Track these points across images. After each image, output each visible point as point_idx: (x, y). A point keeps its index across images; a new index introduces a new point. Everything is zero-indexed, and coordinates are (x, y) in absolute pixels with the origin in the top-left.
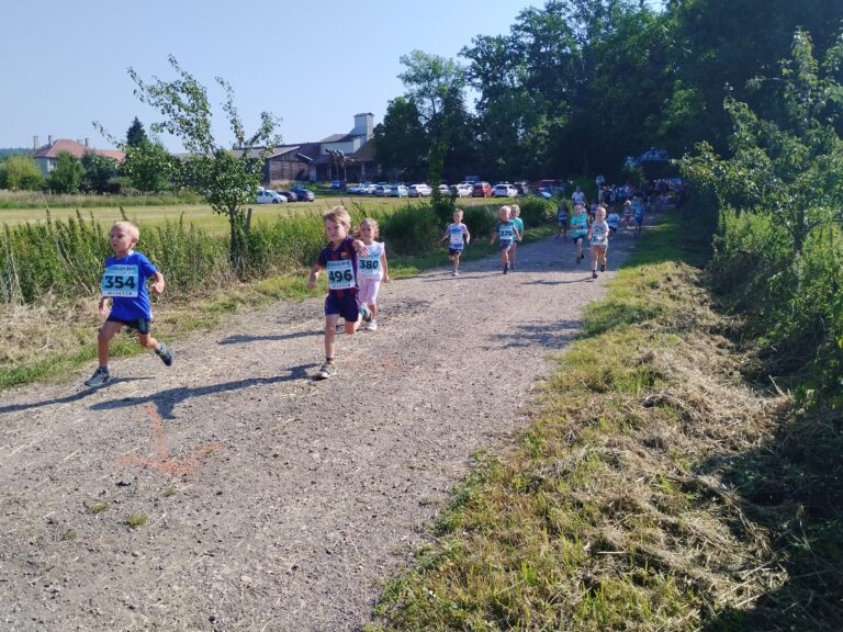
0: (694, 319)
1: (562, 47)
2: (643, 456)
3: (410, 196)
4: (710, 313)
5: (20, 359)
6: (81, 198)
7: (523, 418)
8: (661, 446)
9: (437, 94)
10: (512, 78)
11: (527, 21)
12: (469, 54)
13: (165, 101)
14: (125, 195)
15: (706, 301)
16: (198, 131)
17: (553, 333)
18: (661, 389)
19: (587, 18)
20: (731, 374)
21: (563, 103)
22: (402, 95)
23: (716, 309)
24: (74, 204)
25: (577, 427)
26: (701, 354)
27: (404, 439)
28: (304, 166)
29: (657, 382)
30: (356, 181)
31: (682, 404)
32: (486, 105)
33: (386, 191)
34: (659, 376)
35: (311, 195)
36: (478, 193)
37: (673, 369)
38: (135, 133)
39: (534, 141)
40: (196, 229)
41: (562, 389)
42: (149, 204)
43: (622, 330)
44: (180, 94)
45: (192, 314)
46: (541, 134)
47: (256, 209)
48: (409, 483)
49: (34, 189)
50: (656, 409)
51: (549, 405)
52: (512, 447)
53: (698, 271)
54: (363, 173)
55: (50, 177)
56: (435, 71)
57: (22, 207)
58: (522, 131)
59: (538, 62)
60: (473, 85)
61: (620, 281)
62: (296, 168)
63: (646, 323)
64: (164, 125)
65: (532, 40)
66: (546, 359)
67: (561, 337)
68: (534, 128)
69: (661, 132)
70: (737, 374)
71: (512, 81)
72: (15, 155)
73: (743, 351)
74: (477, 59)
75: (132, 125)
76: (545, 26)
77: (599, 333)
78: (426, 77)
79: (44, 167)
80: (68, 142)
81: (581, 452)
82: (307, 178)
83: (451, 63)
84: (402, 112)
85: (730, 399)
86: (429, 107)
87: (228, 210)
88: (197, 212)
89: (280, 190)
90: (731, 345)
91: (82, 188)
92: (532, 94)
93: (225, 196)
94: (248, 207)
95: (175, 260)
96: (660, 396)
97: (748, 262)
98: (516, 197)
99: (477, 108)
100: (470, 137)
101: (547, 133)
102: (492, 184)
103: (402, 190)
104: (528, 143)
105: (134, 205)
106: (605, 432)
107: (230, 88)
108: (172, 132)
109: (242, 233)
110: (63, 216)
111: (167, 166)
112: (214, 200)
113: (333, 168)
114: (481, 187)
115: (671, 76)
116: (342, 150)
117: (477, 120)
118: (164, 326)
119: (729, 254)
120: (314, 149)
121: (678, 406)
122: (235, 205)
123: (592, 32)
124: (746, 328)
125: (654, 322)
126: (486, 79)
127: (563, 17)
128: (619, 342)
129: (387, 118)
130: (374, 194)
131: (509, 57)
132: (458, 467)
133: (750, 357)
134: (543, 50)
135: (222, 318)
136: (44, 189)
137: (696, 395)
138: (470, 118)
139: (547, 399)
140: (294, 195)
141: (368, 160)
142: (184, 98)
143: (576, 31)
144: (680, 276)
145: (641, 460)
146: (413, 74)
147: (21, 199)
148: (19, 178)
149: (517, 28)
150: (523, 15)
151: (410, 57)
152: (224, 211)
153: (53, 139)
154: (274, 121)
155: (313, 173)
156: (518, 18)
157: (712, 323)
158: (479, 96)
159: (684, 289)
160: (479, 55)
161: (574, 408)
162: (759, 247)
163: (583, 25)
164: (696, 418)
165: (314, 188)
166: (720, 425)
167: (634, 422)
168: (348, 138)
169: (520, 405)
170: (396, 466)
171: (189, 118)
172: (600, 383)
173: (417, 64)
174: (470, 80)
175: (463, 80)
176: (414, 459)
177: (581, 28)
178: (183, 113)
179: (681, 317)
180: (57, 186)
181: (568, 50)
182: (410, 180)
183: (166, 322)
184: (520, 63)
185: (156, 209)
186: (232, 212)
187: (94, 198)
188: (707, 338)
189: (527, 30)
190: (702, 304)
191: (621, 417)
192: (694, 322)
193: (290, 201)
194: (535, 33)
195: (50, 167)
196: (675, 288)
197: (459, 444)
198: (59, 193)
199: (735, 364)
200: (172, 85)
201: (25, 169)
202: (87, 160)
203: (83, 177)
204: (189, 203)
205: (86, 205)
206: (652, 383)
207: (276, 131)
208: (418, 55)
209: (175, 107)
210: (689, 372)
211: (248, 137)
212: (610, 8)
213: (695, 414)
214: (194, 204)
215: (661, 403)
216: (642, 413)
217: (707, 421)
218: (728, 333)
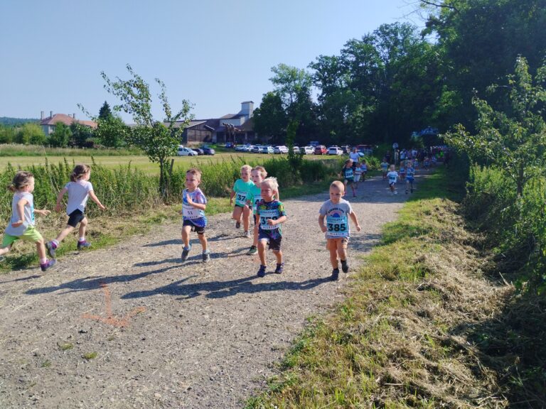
0: (453, 235)
1: (372, 63)
2: (417, 322)
3: (275, 153)
4: (464, 232)
5: (23, 250)
6: (68, 150)
7: (340, 296)
8: (428, 316)
9: (293, 91)
10: (341, 82)
11: (351, 47)
12: (315, 66)
13: (123, 92)
14: (96, 149)
15: (461, 223)
16: (142, 111)
17: (362, 242)
18: (430, 279)
19: (388, 47)
20: (476, 271)
21: (373, 98)
22: (272, 91)
23: (468, 229)
24: (64, 154)
25: (374, 302)
26: (457, 257)
27: (264, 307)
28: (209, 133)
29: (427, 275)
30: (241, 143)
31: (443, 290)
32: (325, 98)
33: (260, 150)
34: (428, 271)
35: (213, 151)
36: (318, 152)
37: (438, 267)
38: (105, 111)
39: (354, 121)
40: (138, 171)
41: (366, 277)
42: (111, 155)
43: (406, 241)
44: (132, 88)
45: (133, 224)
46: (358, 117)
47: (177, 159)
48: (265, 336)
49: (40, 144)
50: (426, 292)
51: (357, 287)
52: (333, 314)
53: (456, 204)
54: (246, 138)
55: (50, 137)
56: (292, 77)
57: (31, 155)
58: (347, 114)
59: (358, 72)
60: (317, 85)
61: (406, 210)
62: (204, 134)
63: (422, 236)
64: (122, 106)
65: (354, 59)
66: (357, 258)
67: (368, 245)
68: (354, 113)
69: (434, 117)
70: (479, 270)
71: (341, 84)
72: (29, 123)
73: (484, 256)
74: (319, 70)
75: (103, 106)
76: (363, 50)
77: (391, 243)
78: (287, 80)
79: (47, 131)
80: (63, 115)
81: (376, 319)
82: (211, 141)
83: (303, 72)
84: (271, 102)
85: (474, 287)
86: (289, 99)
87: (159, 160)
88: (141, 160)
89: (194, 148)
90: (476, 252)
91: (70, 144)
92: (354, 92)
93: (157, 151)
94: (171, 158)
95: (124, 191)
96: (429, 284)
97: (488, 200)
98: (342, 155)
99: (318, 99)
100: (314, 117)
101: (362, 116)
102: (327, 147)
103: (270, 149)
104: (351, 121)
105: (101, 155)
106: (392, 306)
107: (163, 85)
108: (126, 111)
109: (167, 174)
110: (56, 161)
111: (122, 132)
112: (151, 153)
113: (227, 135)
114: (320, 149)
115: (441, 83)
116: (233, 123)
117: (318, 107)
118: (115, 231)
119: (476, 194)
120: (216, 123)
121: (440, 290)
122: (163, 157)
123: (392, 54)
124: (487, 241)
125: (427, 236)
126: (325, 82)
127: (373, 45)
128: (404, 249)
129: (262, 105)
130: (253, 152)
131: (339, 69)
132: (297, 326)
133: (488, 260)
134: (361, 65)
135: (152, 227)
136: (45, 144)
137: (453, 284)
138: (314, 106)
139: (356, 284)
140: (202, 151)
141: (249, 130)
142: (135, 91)
143: (382, 54)
144: (445, 207)
145: (415, 324)
146: (279, 78)
147: (31, 150)
148: (30, 137)
149: (345, 51)
150: (349, 43)
151: (277, 67)
152: (157, 160)
153: (53, 114)
154: (190, 105)
155: (214, 138)
156: (345, 45)
157: (465, 238)
158: (320, 92)
159: (447, 215)
160: (321, 67)
161: (373, 290)
162: (495, 191)
163: (386, 50)
164: (452, 298)
165: (215, 147)
166: (467, 304)
167: (411, 300)
168: (237, 117)
169: (339, 287)
170: (258, 324)
171: (137, 103)
172: (391, 275)
173: (282, 72)
174: (314, 82)
175: (310, 82)
176: (269, 320)
177: (384, 52)
178: (134, 99)
179: (444, 234)
180: (54, 142)
181: (376, 65)
182: (275, 143)
183: (116, 229)
184: (346, 73)
185: (115, 158)
186: (161, 161)
187: (77, 150)
188: (461, 248)
189: (351, 52)
190: (458, 225)
191: (403, 296)
192: (453, 237)
193: (199, 154)
194: (356, 55)
195: (50, 131)
196: (441, 215)
197: (299, 311)
198: (55, 147)
199: (478, 264)
200: (128, 83)
201: (35, 131)
202: (73, 127)
203: (70, 137)
204: (135, 155)
205: (71, 154)
206: (423, 276)
207: (191, 111)
208: (282, 67)
209: (129, 96)
210: (448, 268)
211: (173, 115)
212: (403, 40)
213: (452, 296)
214: (139, 155)
215: (429, 288)
216: (417, 295)
217: (459, 301)
218: (475, 245)
